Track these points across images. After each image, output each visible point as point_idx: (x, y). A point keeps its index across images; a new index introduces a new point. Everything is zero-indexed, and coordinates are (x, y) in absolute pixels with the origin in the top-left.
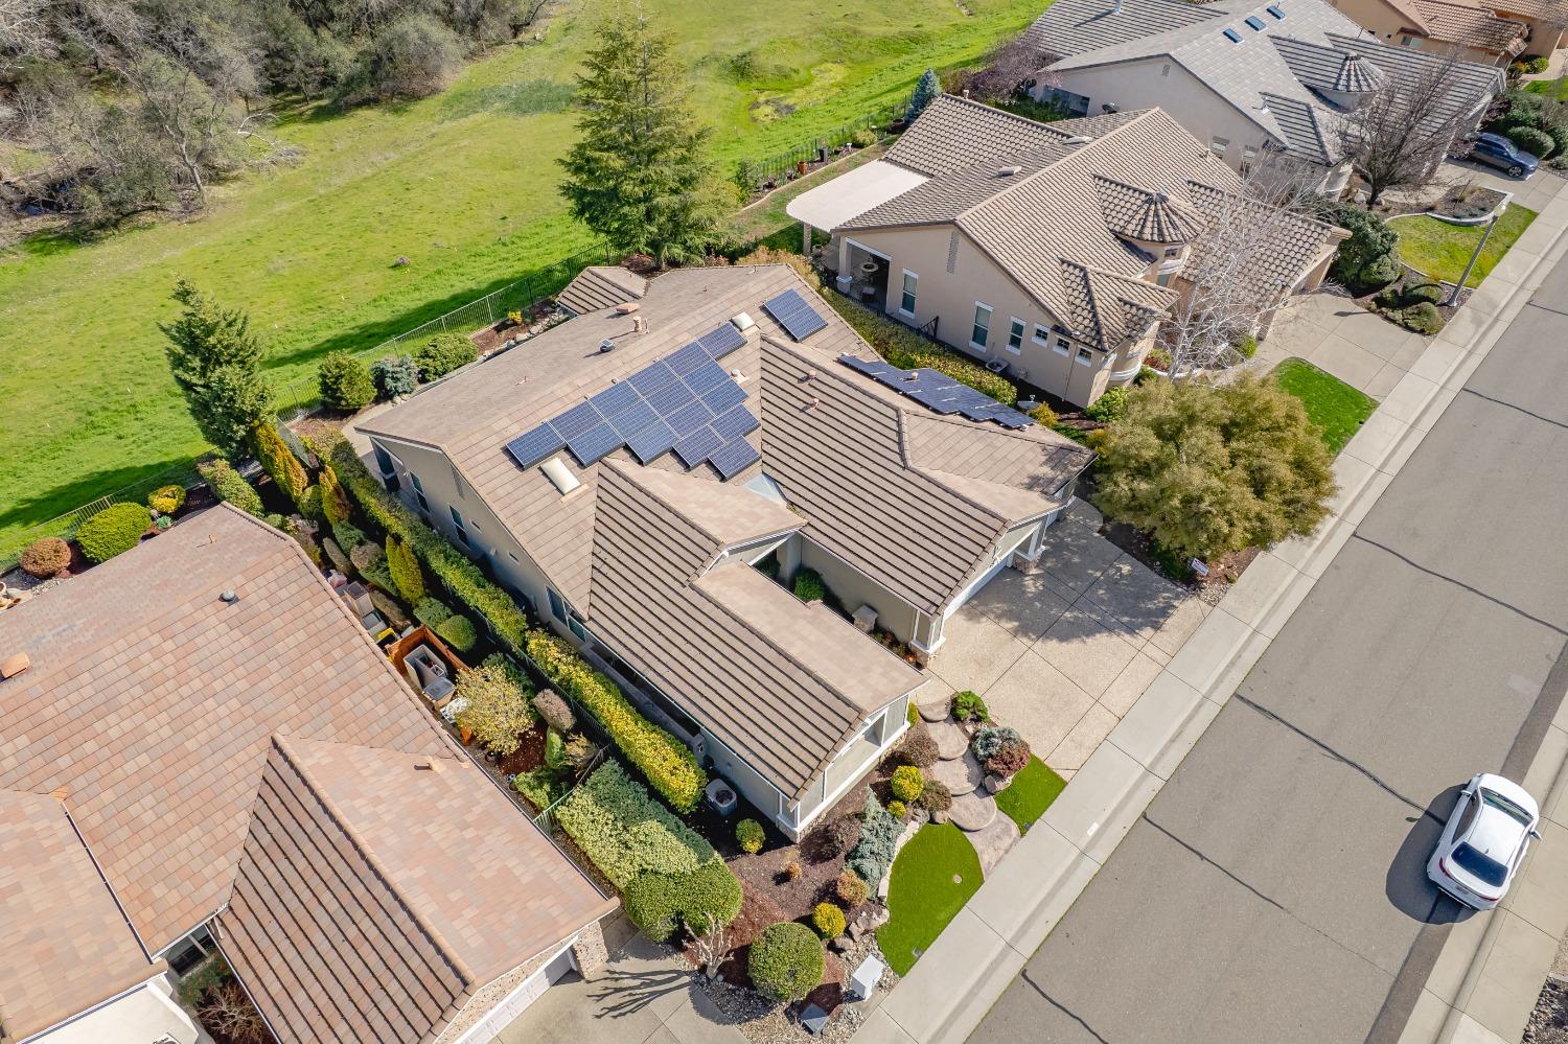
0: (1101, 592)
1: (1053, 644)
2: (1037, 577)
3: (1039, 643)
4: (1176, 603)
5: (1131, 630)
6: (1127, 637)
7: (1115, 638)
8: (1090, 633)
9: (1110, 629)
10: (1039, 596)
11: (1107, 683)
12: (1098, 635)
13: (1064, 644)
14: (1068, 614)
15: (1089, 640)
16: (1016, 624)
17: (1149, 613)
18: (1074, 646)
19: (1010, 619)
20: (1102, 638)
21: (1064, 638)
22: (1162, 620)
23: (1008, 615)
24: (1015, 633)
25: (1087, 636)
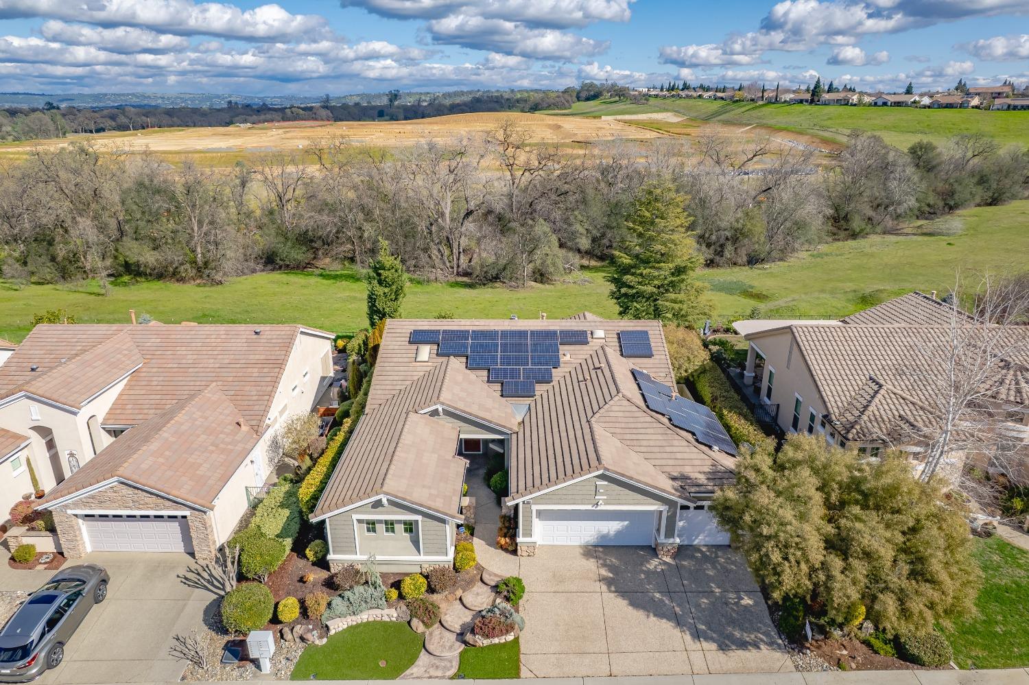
0: (706, 601)
1: (622, 604)
2: (665, 563)
3: (612, 595)
4: (762, 647)
5: (697, 635)
6: (688, 637)
7: (677, 632)
8: (660, 614)
9: (678, 622)
10: (655, 572)
11: (631, 649)
12: (664, 621)
13: (630, 608)
14: (658, 595)
15: (653, 619)
16: (611, 575)
17: (730, 637)
18: (639, 615)
19: (610, 571)
20: (666, 626)
21: (634, 604)
22: (734, 647)
23: (611, 568)
24: (603, 579)
25: (655, 615)
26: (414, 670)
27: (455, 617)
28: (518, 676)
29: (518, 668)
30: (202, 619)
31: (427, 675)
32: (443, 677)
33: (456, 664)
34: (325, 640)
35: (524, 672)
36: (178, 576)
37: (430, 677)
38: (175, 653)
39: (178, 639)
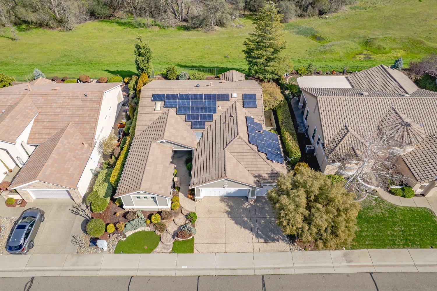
0: (263, 221)
1: (232, 222)
2: (251, 204)
3: (229, 219)
4: (280, 241)
5: (258, 236)
6: (254, 237)
7: (251, 234)
8: (245, 227)
9: (252, 230)
10: (246, 209)
11: (233, 242)
12: (247, 230)
13: (235, 224)
14: (246, 219)
15: (243, 229)
16: (230, 210)
17: (269, 237)
18: (238, 227)
19: (230, 208)
20: (247, 232)
21: (237, 223)
22: (270, 241)
23: (230, 207)
24: (227, 212)
25: (244, 228)
26: (157, 249)
27: (172, 227)
28: (193, 252)
29: (193, 249)
30: (81, 228)
31: (162, 252)
32: (167, 253)
33: (171, 247)
34: (125, 239)
35: (195, 251)
36: (70, 210)
37: (162, 253)
38: (73, 242)
39: (73, 237)
